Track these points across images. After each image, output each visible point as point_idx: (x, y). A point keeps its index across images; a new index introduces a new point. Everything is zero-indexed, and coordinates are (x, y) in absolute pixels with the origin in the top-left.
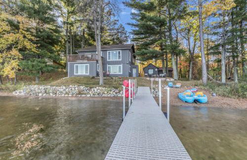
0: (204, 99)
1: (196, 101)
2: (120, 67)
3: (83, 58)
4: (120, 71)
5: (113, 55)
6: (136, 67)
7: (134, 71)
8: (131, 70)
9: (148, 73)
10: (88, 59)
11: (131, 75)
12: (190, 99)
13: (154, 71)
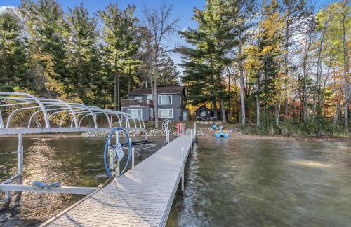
0: (227, 135)
1: (222, 136)
2: (171, 112)
3: (136, 103)
4: (170, 115)
5: (164, 99)
6: (188, 110)
7: (185, 114)
8: (182, 114)
9: (199, 115)
10: (139, 103)
11: (181, 118)
12: (218, 135)
13: (207, 114)
